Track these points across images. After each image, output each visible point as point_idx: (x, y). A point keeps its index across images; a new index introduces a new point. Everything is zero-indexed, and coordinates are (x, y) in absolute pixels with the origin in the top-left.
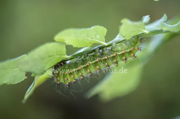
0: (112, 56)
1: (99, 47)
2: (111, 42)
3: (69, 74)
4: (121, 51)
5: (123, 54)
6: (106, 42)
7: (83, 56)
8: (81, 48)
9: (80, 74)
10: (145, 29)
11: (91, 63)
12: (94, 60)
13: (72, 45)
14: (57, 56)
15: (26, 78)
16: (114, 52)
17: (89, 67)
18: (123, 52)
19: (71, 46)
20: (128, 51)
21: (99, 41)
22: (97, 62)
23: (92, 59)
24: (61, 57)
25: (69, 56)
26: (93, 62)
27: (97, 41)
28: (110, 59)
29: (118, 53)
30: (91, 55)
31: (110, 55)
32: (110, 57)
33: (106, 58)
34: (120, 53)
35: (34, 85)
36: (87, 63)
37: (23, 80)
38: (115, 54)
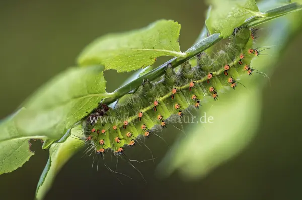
0: (203, 80)
1: (170, 64)
2: (193, 49)
3: (121, 129)
4: (220, 67)
5: (226, 73)
6: (183, 50)
7: (141, 88)
8: (133, 73)
9: (143, 125)
10: (256, 9)
11: (161, 99)
12: (167, 91)
13: (115, 68)
14: (90, 96)
15: (33, 154)
16: (208, 72)
17: (159, 108)
18: (226, 68)
19: (113, 72)
20: (235, 62)
21: (168, 51)
22: (173, 96)
23: (161, 91)
24: (97, 97)
25: (112, 94)
26: (165, 97)
27: (165, 51)
28: (201, 86)
29: (216, 72)
30: (159, 84)
31: (200, 79)
32: (199, 84)
33: (192, 85)
34: (219, 73)
35: (50, 165)
36: (152, 101)
37: (27, 159)
38: (209, 77)
